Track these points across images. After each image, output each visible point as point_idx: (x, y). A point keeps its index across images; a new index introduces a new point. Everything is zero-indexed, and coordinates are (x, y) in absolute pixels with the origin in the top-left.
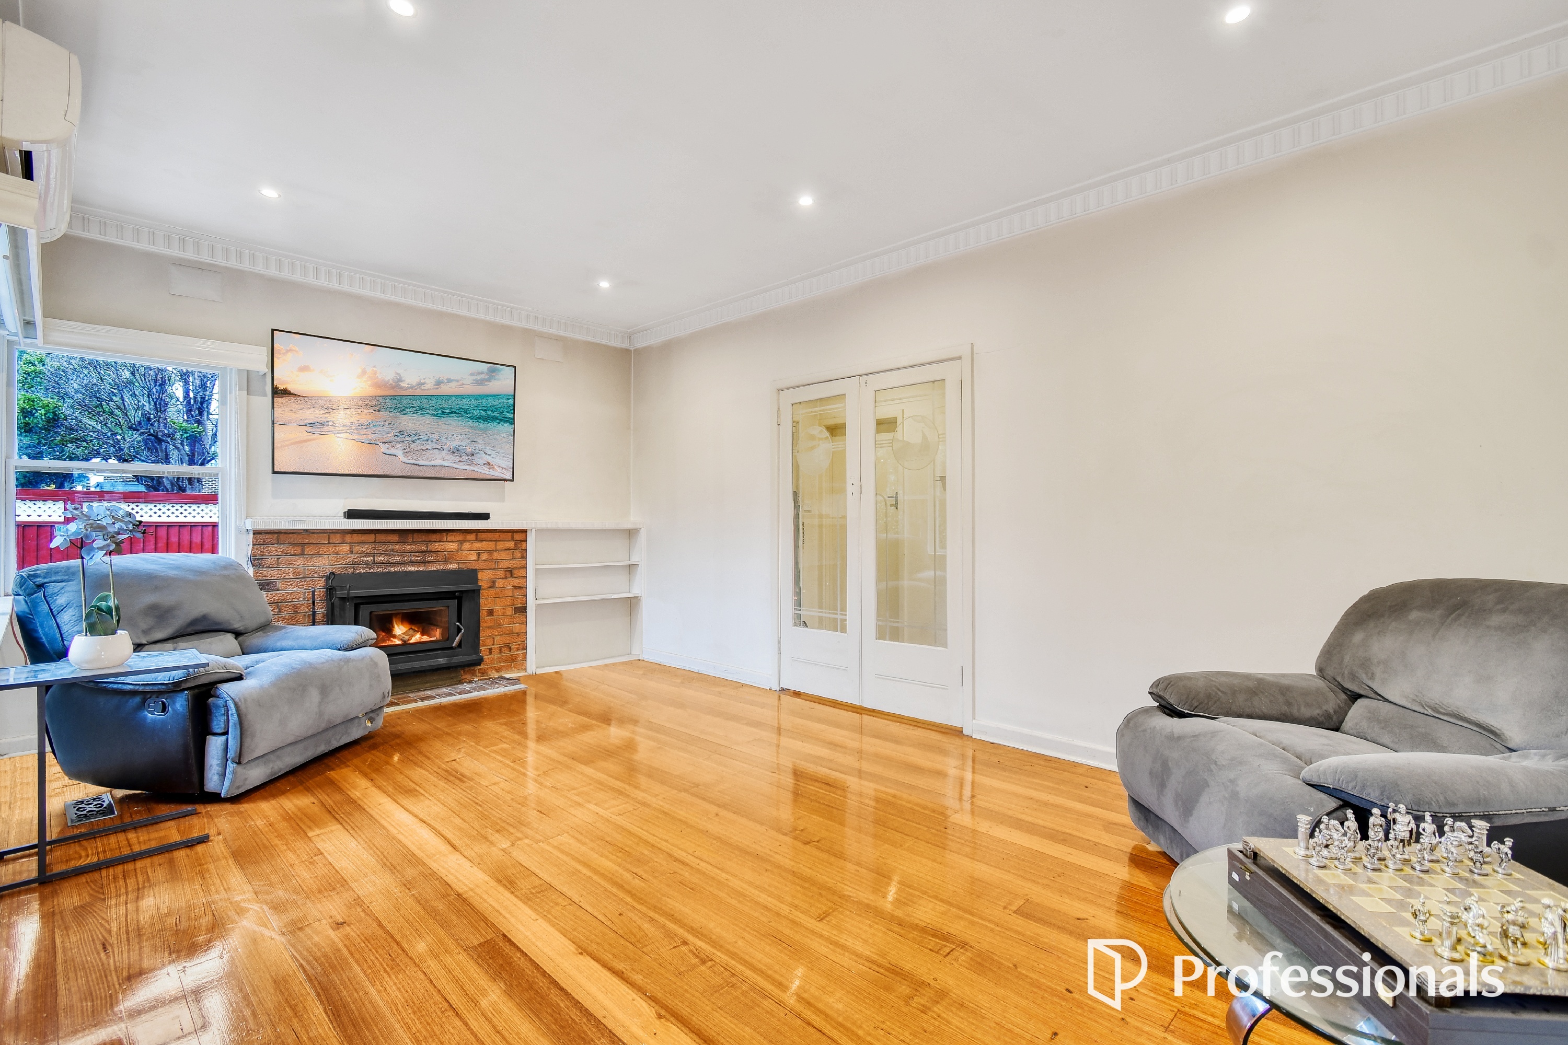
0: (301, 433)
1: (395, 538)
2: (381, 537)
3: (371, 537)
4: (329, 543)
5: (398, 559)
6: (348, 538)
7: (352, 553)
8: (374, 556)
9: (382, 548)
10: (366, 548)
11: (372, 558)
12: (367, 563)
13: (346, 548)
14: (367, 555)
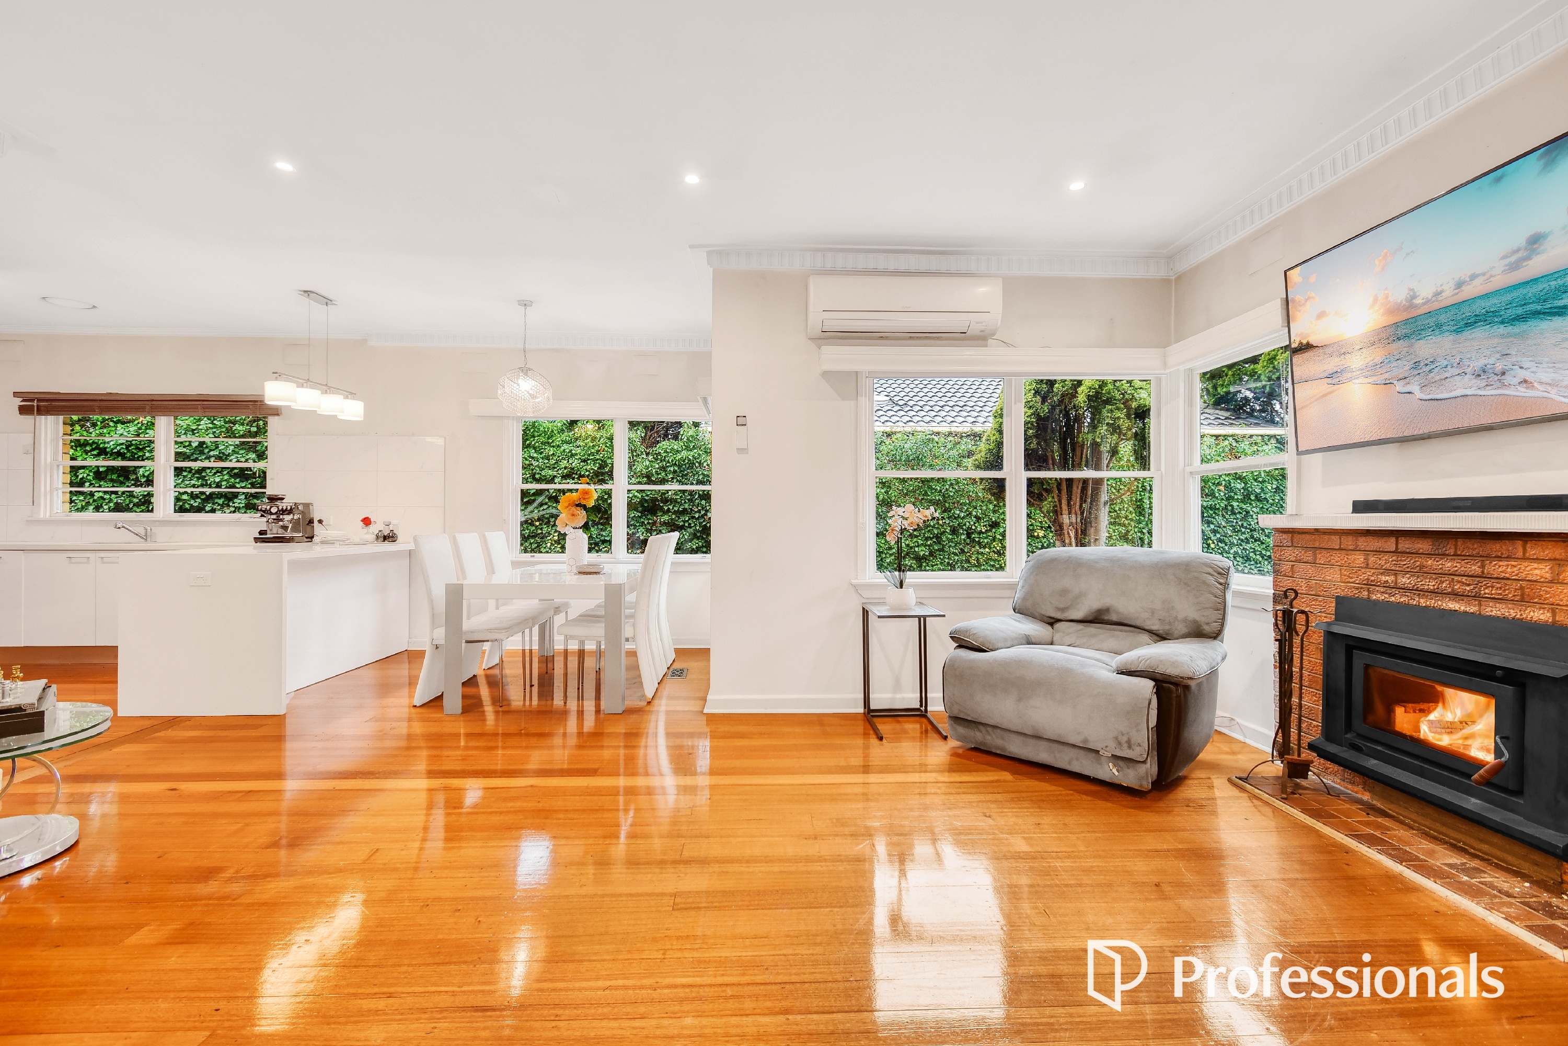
0: (1323, 387)
1: (1424, 546)
2: (1405, 545)
3: (1390, 544)
4: (1340, 549)
5: (1431, 585)
6: (1362, 542)
7: (1367, 567)
8: (1396, 575)
9: (1407, 562)
10: (1387, 561)
11: (1393, 578)
12: (1386, 585)
13: (1359, 558)
14: (1387, 572)
